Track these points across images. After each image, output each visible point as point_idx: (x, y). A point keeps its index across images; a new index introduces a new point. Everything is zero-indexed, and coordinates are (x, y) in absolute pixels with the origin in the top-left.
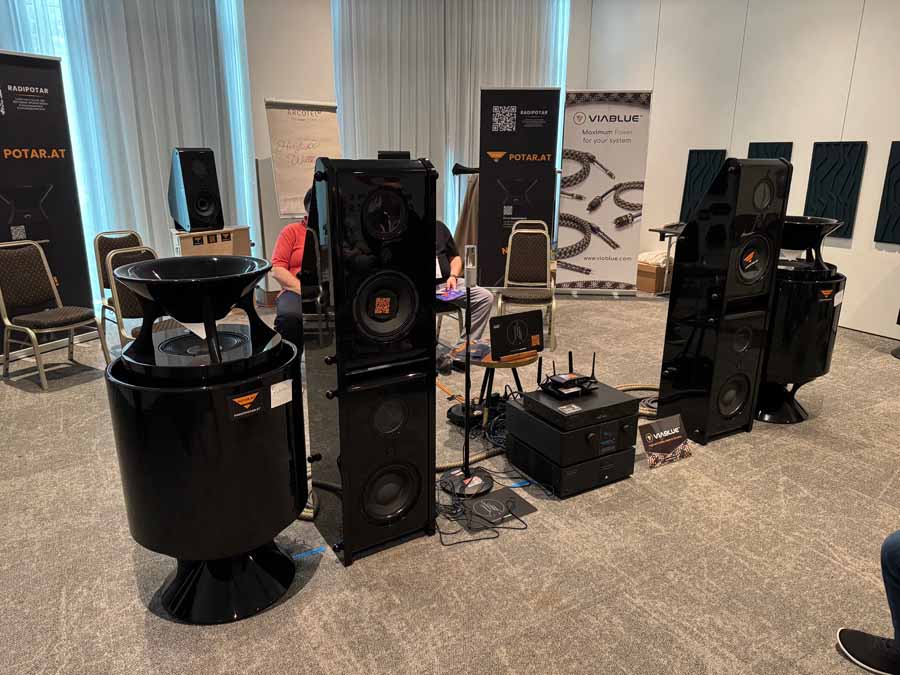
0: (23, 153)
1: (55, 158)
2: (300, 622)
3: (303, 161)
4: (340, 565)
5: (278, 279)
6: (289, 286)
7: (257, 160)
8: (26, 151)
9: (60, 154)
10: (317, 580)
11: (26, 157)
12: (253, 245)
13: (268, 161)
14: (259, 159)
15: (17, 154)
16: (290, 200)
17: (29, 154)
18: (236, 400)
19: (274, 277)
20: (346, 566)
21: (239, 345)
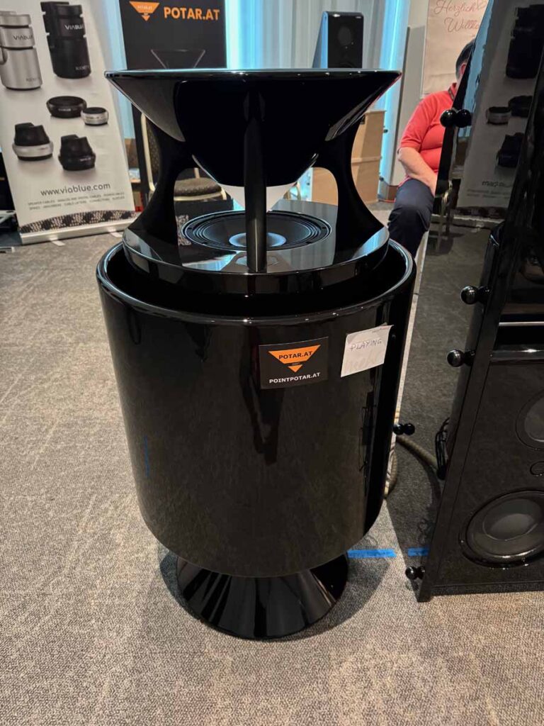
0: (181, 12)
1: (209, 19)
2: (334, 685)
3: (462, 27)
4: (411, 594)
5: (404, 164)
6: (416, 173)
7: (409, 29)
8: (183, 10)
9: (214, 14)
10: (372, 609)
11: (184, 17)
12: (386, 131)
13: (420, 31)
14: (411, 28)
15: (176, 13)
16: (436, 76)
17: (186, 13)
18: (276, 354)
19: (400, 161)
20: (419, 601)
21: (314, 238)
